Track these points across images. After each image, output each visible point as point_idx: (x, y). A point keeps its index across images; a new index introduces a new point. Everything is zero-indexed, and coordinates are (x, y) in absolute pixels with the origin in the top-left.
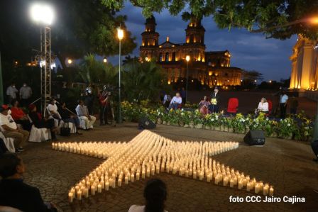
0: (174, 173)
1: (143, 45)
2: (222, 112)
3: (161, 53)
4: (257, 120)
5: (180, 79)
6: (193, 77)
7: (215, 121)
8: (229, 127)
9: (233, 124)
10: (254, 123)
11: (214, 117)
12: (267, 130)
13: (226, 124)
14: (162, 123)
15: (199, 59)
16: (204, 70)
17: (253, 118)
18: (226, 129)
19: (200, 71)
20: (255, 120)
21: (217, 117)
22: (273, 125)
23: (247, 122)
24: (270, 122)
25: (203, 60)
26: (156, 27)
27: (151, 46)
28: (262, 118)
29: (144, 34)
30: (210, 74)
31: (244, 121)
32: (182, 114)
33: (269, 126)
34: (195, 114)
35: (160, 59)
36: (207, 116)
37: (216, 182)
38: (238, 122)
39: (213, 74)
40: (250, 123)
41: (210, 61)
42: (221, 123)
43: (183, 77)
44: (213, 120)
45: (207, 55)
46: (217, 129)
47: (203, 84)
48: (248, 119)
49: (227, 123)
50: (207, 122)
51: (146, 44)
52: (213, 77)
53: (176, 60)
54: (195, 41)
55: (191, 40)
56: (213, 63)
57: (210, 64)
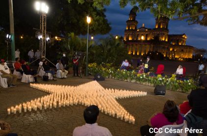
1: (127, 29)
3: (138, 35)
5: (149, 52)
6: (159, 51)
15: (164, 39)
16: (166, 47)
19: (164, 48)
25: (167, 40)
26: (136, 17)
27: (132, 30)
29: (128, 21)
30: (171, 50)
35: (137, 38)
39: (173, 50)
41: (172, 41)
43: (151, 51)
45: (169, 37)
47: (165, 56)
51: (129, 28)
52: (173, 52)
53: (148, 39)
54: (161, 27)
55: (159, 26)
56: (174, 42)
57: (171, 43)
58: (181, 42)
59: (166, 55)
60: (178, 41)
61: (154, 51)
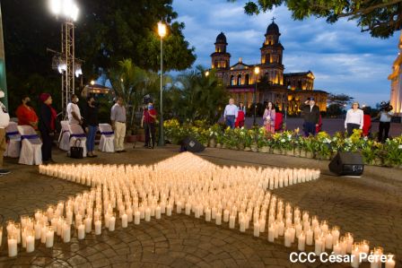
0: (198, 215)
1: (213, 67)
2: (298, 130)
3: (232, 76)
4: (349, 140)
7: (287, 142)
8: (307, 150)
9: (313, 147)
10: (345, 145)
11: (285, 137)
12: (366, 154)
13: (303, 146)
14: (215, 146)
15: (276, 82)
16: (282, 94)
17: (344, 138)
18: (303, 154)
19: (278, 95)
20: (346, 140)
21: (290, 136)
22: (374, 148)
23: (334, 144)
24: (370, 142)
25: (281, 83)
26: (227, 47)
27: (221, 68)
28: (358, 138)
29: (213, 55)
30: (290, 98)
31: (329, 141)
32: (242, 133)
33: (369, 149)
34: (259, 133)
35: (231, 83)
36: (276, 136)
37: (271, 239)
38: (320, 143)
39: (293, 99)
40: (339, 145)
41: (289, 84)
42: (295, 146)
43: (257, 102)
44: (283, 141)
45: (286, 77)
46: (290, 153)
48: (335, 139)
49: (305, 145)
50: (276, 144)
51: (216, 65)
52: (293, 102)
53: (250, 83)
54: (271, 61)
55: (267, 60)
56: (293, 85)
57: (289, 87)
58: (304, 84)
59: (283, 109)
60: (300, 85)
61: (262, 102)
